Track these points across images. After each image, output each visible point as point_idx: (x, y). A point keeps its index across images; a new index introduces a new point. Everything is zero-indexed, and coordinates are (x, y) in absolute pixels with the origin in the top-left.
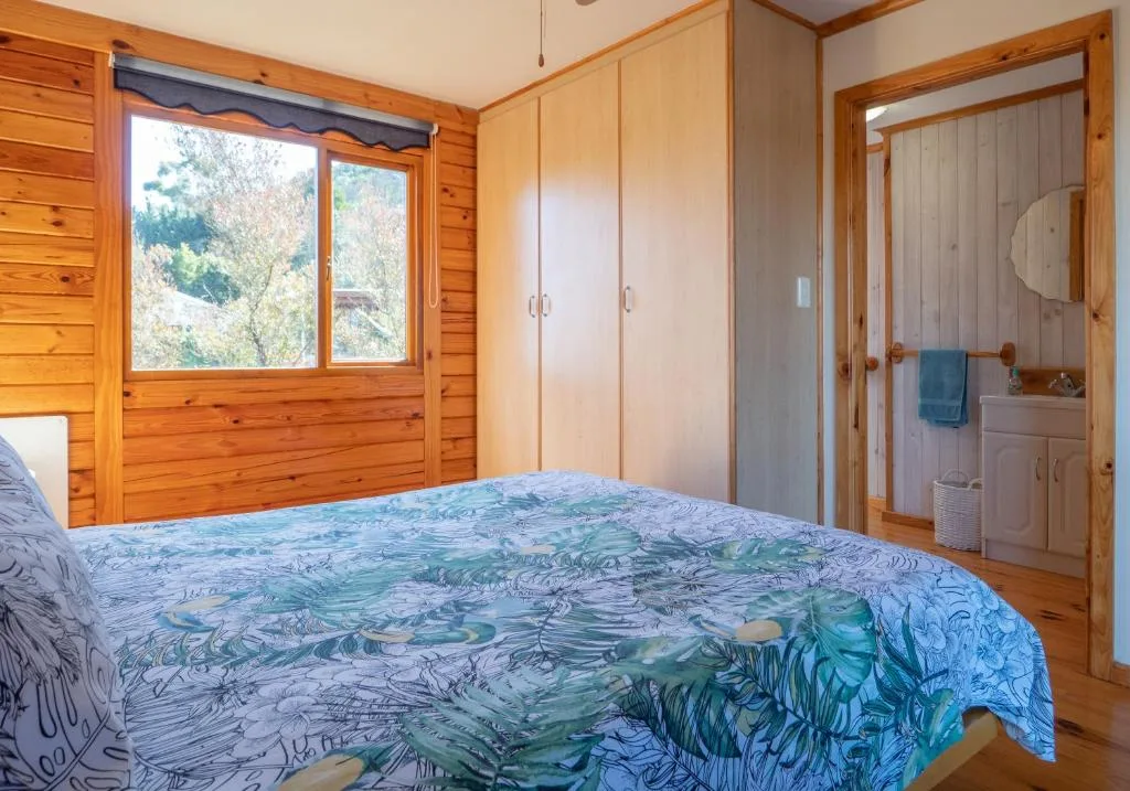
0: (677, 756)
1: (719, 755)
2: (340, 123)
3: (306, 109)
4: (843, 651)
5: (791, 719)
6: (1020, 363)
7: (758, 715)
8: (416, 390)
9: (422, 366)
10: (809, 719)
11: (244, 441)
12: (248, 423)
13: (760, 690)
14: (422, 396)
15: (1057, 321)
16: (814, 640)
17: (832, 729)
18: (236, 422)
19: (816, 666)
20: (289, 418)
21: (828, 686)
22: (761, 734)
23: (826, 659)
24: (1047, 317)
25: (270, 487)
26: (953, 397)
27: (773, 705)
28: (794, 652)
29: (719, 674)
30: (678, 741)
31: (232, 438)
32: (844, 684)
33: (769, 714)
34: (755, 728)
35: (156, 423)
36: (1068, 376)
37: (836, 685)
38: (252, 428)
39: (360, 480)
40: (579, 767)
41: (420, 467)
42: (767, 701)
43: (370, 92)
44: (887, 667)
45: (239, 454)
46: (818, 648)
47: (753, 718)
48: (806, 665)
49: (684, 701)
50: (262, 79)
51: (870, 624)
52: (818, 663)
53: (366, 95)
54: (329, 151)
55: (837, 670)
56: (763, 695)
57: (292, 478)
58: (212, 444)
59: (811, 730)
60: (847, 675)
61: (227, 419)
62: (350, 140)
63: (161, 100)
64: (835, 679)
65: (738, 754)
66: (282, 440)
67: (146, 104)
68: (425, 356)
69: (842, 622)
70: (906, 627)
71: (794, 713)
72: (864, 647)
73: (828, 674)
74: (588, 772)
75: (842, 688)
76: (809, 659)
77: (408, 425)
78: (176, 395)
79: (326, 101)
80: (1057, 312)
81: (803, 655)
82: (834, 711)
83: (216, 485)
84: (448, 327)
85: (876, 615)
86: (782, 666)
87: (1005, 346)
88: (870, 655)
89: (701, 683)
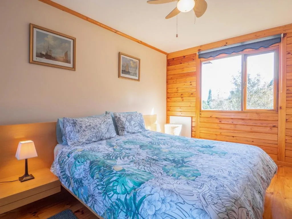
0: (89, 171)
1: (91, 176)
2: (247, 47)
3: (237, 47)
4: (123, 184)
5: (102, 183)
7: (100, 177)
8: (276, 118)
9: (278, 111)
10: (105, 186)
11: (222, 126)
12: (223, 122)
13: (103, 174)
14: (278, 120)
16: (120, 177)
17: (108, 193)
18: (220, 122)
19: (114, 181)
20: (232, 122)
21: (113, 186)
22: (98, 180)
23: (118, 182)
25: (228, 137)
27: (103, 178)
28: (114, 175)
29: (102, 167)
30: (90, 170)
31: (220, 125)
32: (116, 189)
33: (101, 179)
34: (98, 178)
35: (205, 120)
37: (115, 188)
38: (224, 124)
39: (253, 142)
40: (82, 162)
41: (276, 143)
42: (102, 177)
43: (256, 35)
44: (131, 198)
45: (221, 129)
46: (118, 179)
47: (99, 177)
48: (113, 179)
49: (95, 166)
50: (226, 44)
51: (137, 187)
52: (115, 180)
53: (256, 36)
54: (245, 55)
55: (118, 186)
56: (103, 175)
57: (233, 137)
58: (215, 126)
59: (104, 189)
60: (119, 189)
61: (218, 121)
62: (251, 50)
63: (206, 57)
64: (116, 187)
65: (93, 178)
66: (231, 127)
67: (204, 59)
68: (279, 108)
69: (131, 180)
70: (144, 197)
71: (104, 183)
72: (128, 189)
73: (115, 185)
74: (82, 164)
75: (115, 189)
76: (115, 178)
77: (271, 129)
78: (209, 115)
79: (242, 43)
81: (114, 177)
82: (110, 191)
83: (216, 134)
84: (288, 99)
85: (141, 187)
86: (110, 174)
88: (127, 191)
89: (100, 166)
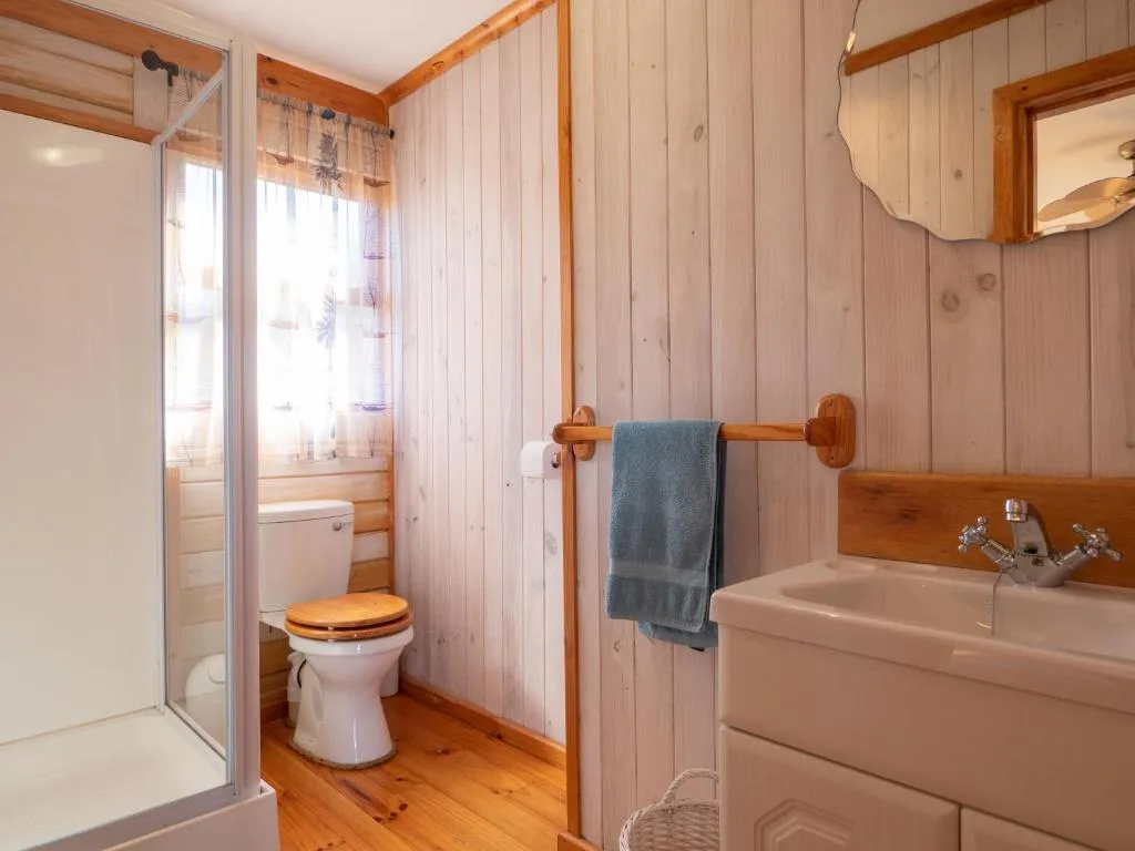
6: (871, 456)
15: (983, 312)
24: (951, 302)
26: (687, 562)
36: (1032, 512)
80: (983, 282)
87: (828, 404)
